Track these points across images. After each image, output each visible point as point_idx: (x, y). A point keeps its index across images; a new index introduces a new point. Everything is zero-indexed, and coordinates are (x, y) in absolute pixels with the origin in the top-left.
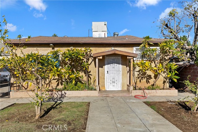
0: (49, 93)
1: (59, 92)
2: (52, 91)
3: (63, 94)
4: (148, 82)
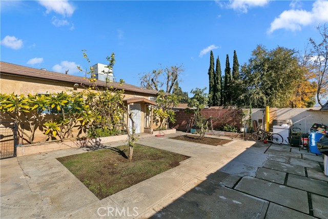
0: (82, 142)
1: (93, 140)
2: (85, 140)
3: (98, 141)
4: (157, 125)
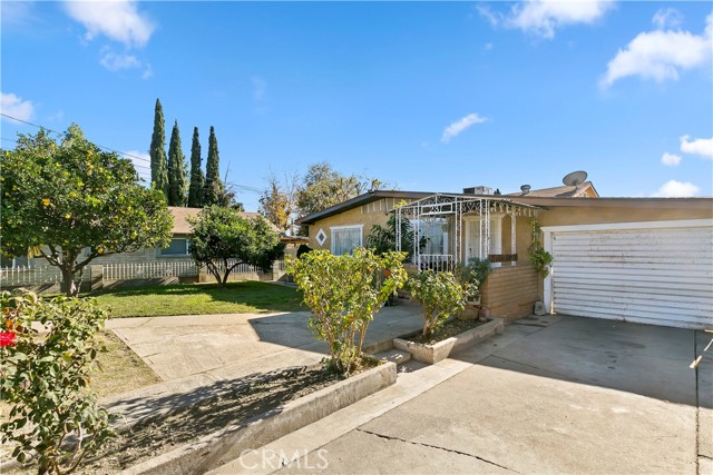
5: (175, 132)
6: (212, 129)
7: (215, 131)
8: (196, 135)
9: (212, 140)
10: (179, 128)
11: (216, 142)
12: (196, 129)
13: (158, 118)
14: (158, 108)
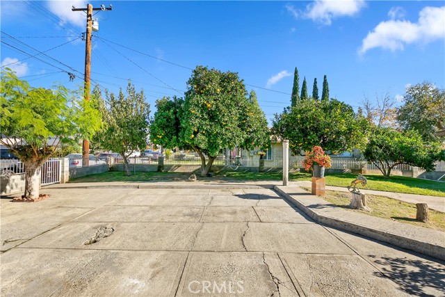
5: (304, 83)
6: (325, 77)
7: (327, 78)
8: (315, 82)
9: (325, 84)
10: (306, 80)
11: (327, 85)
12: (315, 79)
13: (296, 78)
14: (296, 72)
